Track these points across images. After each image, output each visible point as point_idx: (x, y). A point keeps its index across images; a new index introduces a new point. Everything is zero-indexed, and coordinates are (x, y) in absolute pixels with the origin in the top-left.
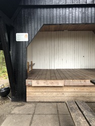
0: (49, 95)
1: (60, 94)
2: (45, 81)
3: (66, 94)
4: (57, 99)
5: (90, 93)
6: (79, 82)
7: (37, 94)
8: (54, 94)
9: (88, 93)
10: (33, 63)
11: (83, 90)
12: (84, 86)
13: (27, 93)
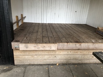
0: (40, 58)
1: (52, 57)
2: (35, 45)
3: (59, 57)
4: (48, 62)
5: (83, 56)
6: (74, 46)
7: (26, 57)
8: (46, 57)
9: (80, 56)
10: (24, 16)
11: (77, 52)
12: (79, 49)
13: (15, 56)
